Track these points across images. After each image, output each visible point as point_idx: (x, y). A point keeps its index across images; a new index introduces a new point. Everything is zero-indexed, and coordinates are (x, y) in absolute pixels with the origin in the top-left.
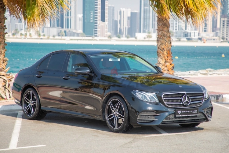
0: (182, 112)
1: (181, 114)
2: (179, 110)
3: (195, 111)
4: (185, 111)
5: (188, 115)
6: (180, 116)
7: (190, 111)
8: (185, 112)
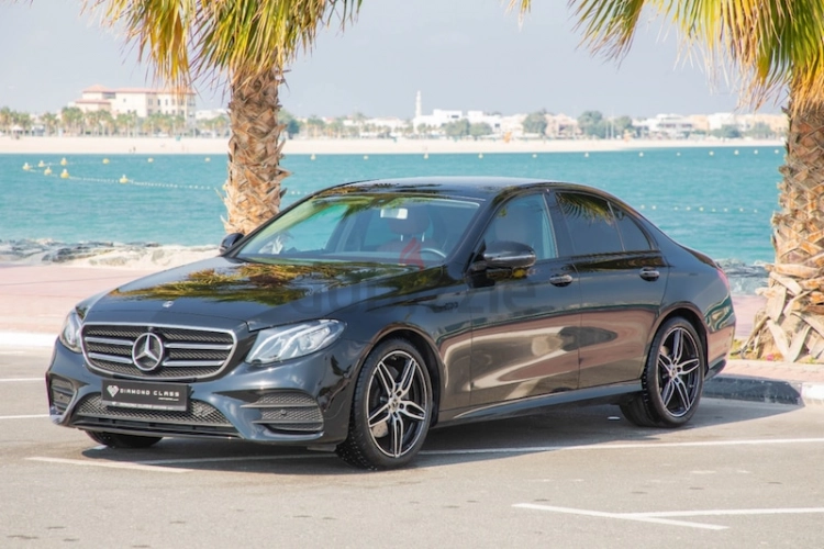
0: (122, 391)
1: (119, 397)
2: (113, 384)
3: (172, 394)
4: (131, 389)
5: (140, 406)
6: (114, 403)
7: (148, 393)
8: (129, 391)
